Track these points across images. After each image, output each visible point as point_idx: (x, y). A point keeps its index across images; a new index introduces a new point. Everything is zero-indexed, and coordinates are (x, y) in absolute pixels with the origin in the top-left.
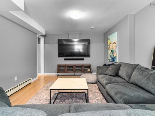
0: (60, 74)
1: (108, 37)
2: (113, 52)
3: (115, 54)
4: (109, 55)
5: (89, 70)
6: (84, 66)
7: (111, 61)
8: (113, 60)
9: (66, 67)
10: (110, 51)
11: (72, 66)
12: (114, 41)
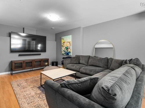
0: (14, 72)
1: (62, 37)
2: (67, 49)
3: (69, 50)
4: (62, 51)
5: (46, 64)
6: (43, 61)
7: (65, 55)
8: (68, 54)
9: (24, 63)
10: (64, 48)
11: (32, 61)
12: (69, 41)
